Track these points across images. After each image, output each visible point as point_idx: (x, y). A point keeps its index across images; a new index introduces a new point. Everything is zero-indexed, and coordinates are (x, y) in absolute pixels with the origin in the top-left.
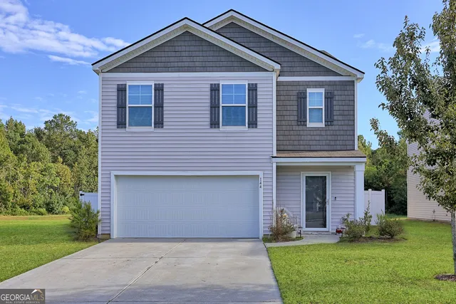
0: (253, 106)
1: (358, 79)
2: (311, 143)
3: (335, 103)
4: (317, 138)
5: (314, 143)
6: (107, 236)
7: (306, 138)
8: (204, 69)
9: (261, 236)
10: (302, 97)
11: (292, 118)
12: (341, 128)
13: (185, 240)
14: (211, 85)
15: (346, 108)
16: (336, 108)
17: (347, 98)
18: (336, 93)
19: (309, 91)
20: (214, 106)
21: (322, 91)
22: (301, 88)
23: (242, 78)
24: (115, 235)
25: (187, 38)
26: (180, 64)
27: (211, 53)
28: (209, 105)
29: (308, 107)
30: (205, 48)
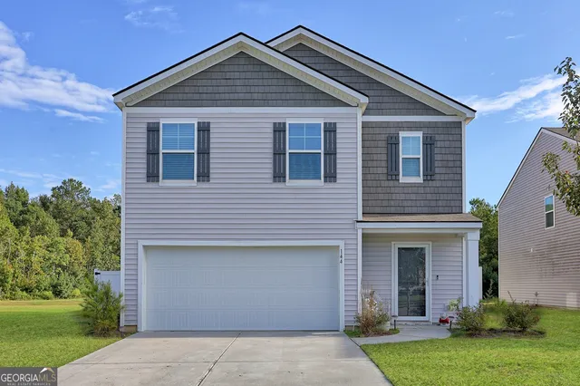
0: (331, 153)
1: (468, 118)
2: (405, 204)
3: (436, 151)
4: (413, 197)
5: (409, 203)
6: (134, 329)
7: (398, 197)
8: (265, 102)
9: (342, 328)
10: (393, 144)
11: (380, 170)
12: (444, 184)
13: (240, 334)
14: (275, 124)
15: (451, 158)
16: (438, 157)
17: (453, 144)
18: (437, 137)
19: (402, 134)
20: (278, 153)
21: (420, 134)
22: (393, 131)
23: (315, 116)
24: (143, 327)
25: (242, 61)
26: (232, 96)
27: (275, 82)
28: (271, 151)
29: (401, 156)
30: (266, 75)
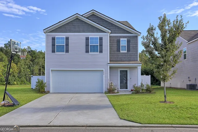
0: (101, 45)
1: (139, 35)
2: (122, 58)
3: (130, 44)
4: (124, 56)
5: (123, 58)
6: (48, 92)
7: (120, 56)
8: (84, 32)
9: (104, 92)
10: (118, 42)
11: (115, 49)
12: (133, 53)
13: (77, 93)
14: (86, 37)
15: (134, 46)
16: (131, 45)
17: (135, 42)
18: (131, 40)
19: (121, 39)
20: (87, 45)
21: (126, 39)
22: (118, 38)
23: (97, 35)
24: (51, 91)
25: (77, 21)
26: (75, 30)
27: (86, 26)
28: (85, 44)
29: (121, 45)
30: (84, 24)
